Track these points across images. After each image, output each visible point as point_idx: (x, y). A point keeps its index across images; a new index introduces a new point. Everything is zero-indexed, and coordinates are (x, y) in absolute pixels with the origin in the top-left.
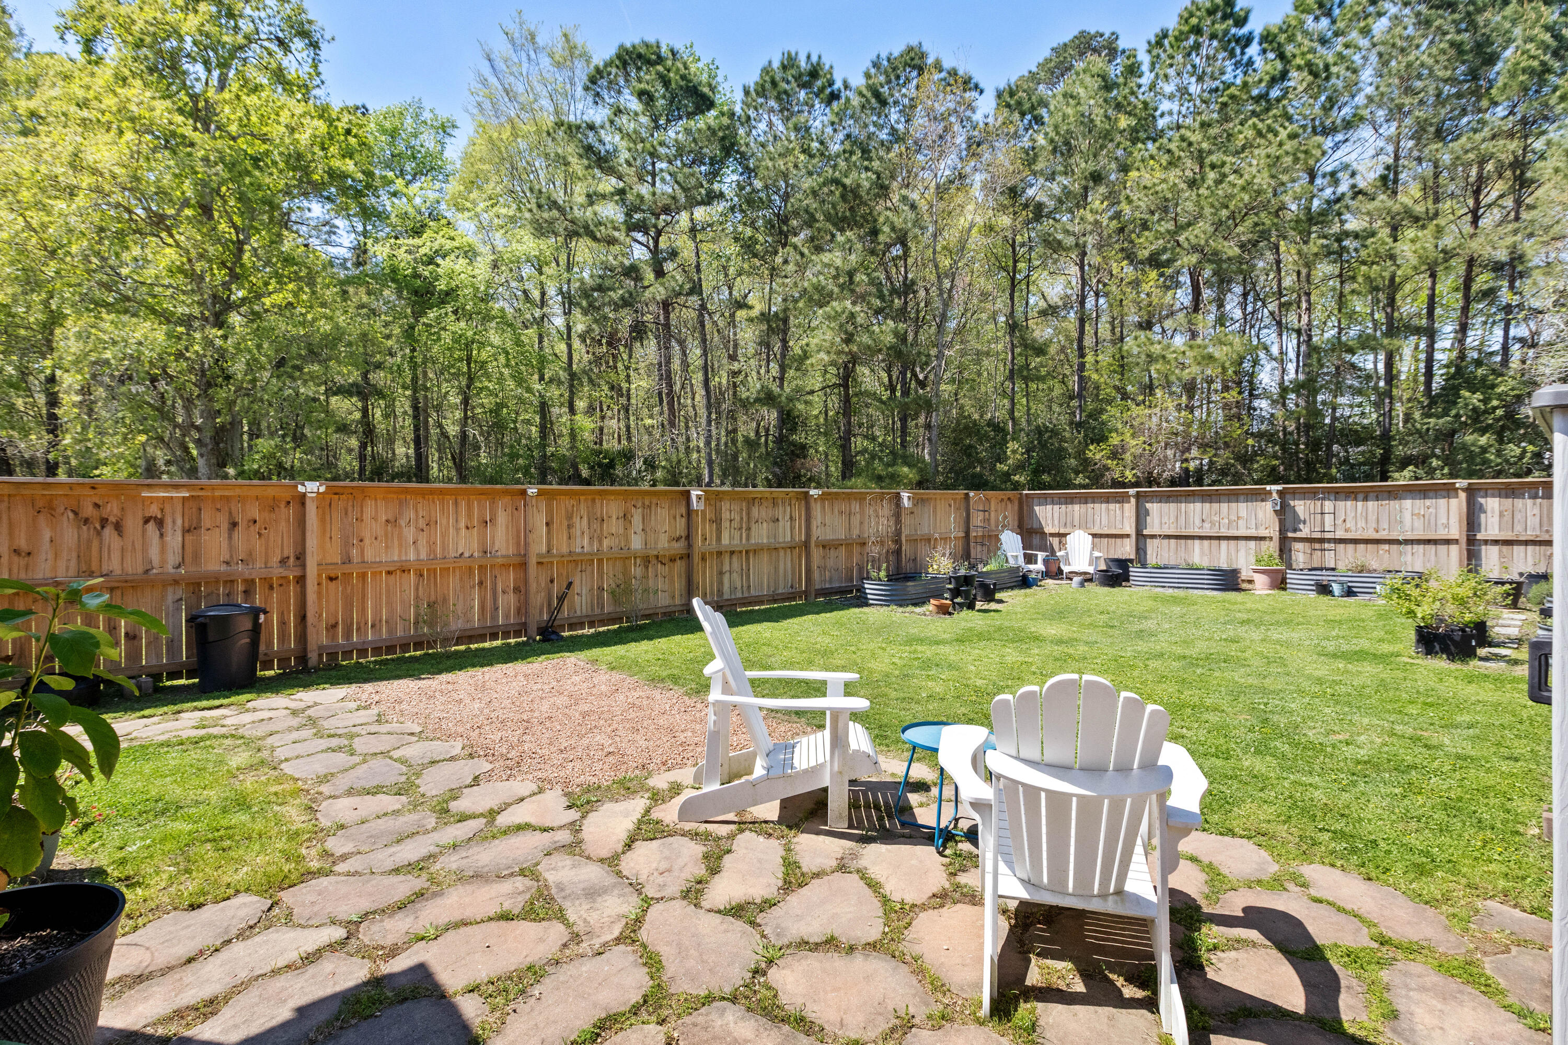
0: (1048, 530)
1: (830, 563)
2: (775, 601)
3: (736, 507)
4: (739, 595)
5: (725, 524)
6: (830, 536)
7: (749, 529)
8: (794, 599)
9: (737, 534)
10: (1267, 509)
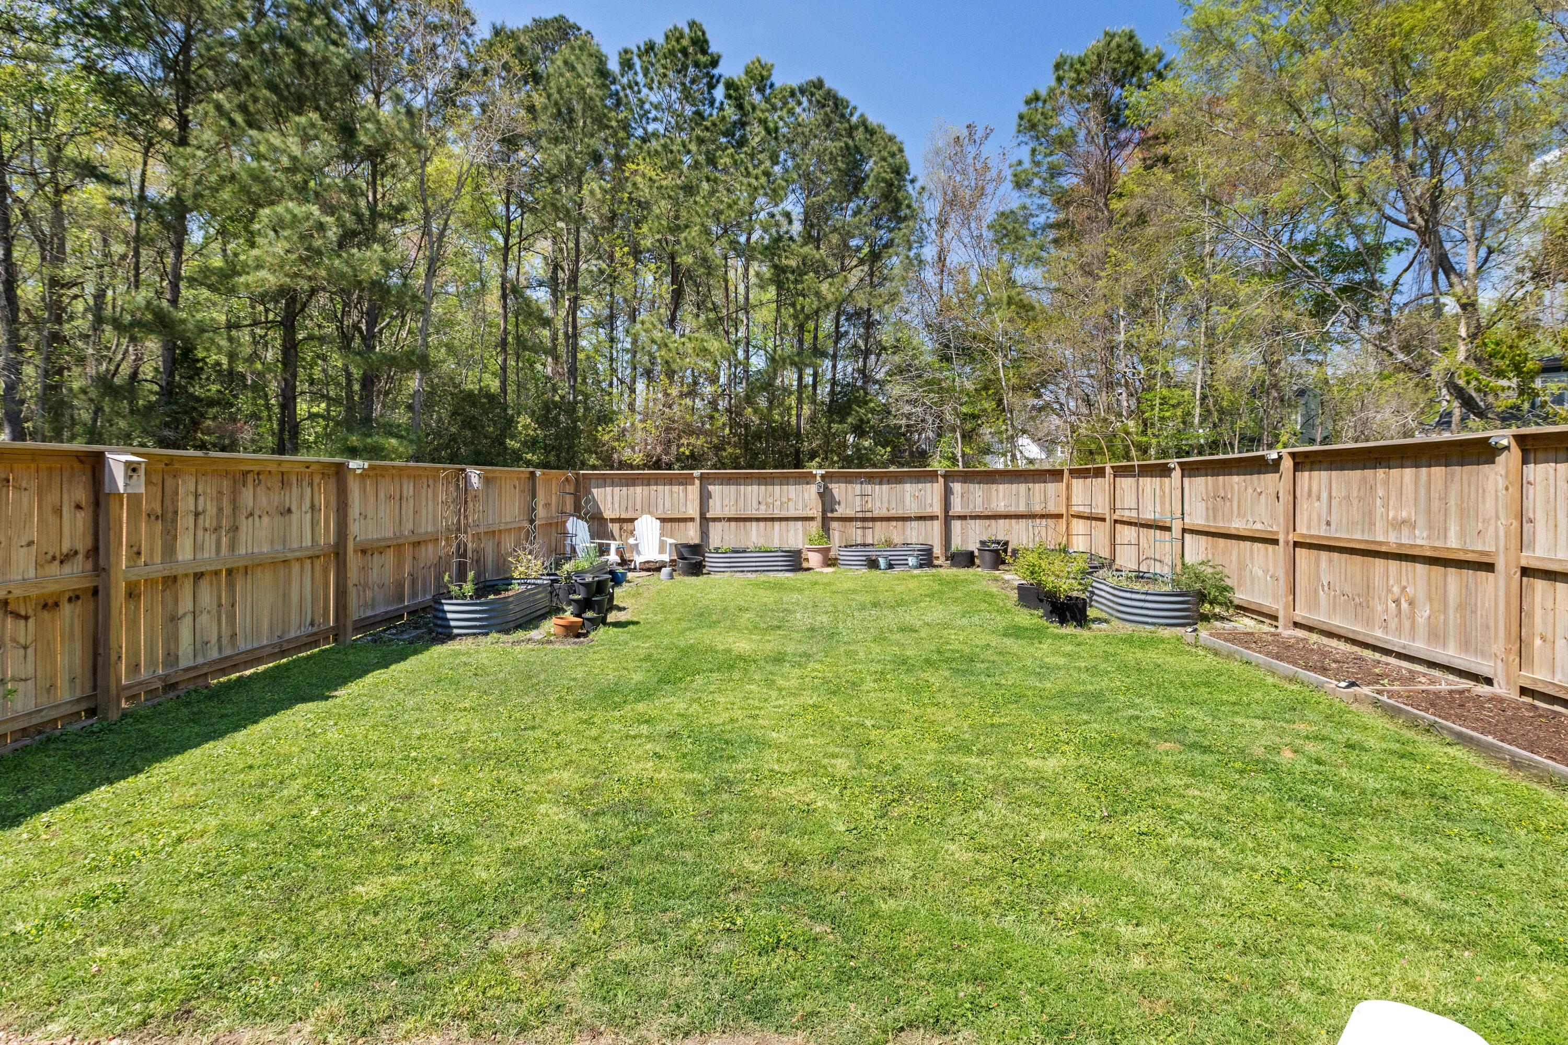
0: (608, 514)
1: (374, 576)
2: (283, 653)
3: (208, 488)
4: (214, 655)
5: (185, 522)
6: (373, 535)
7: (235, 529)
8: (316, 644)
9: (209, 540)
10: (811, 492)
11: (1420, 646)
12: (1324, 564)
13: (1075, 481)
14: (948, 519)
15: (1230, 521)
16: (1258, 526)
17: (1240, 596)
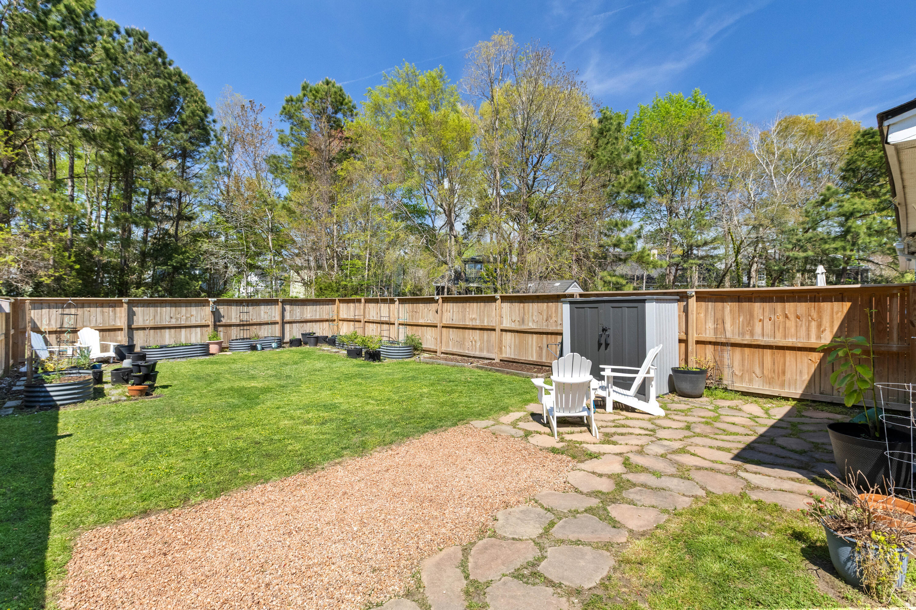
10: (207, 310)
11: (477, 354)
12: (451, 332)
13: (341, 305)
14: (284, 323)
15: (419, 319)
16: (429, 321)
17: (424, 346)
